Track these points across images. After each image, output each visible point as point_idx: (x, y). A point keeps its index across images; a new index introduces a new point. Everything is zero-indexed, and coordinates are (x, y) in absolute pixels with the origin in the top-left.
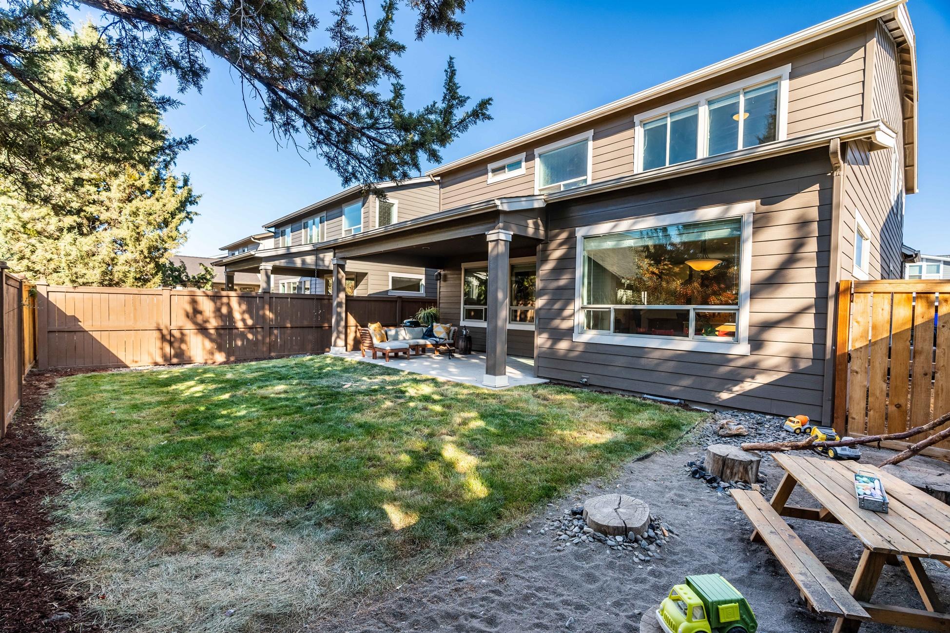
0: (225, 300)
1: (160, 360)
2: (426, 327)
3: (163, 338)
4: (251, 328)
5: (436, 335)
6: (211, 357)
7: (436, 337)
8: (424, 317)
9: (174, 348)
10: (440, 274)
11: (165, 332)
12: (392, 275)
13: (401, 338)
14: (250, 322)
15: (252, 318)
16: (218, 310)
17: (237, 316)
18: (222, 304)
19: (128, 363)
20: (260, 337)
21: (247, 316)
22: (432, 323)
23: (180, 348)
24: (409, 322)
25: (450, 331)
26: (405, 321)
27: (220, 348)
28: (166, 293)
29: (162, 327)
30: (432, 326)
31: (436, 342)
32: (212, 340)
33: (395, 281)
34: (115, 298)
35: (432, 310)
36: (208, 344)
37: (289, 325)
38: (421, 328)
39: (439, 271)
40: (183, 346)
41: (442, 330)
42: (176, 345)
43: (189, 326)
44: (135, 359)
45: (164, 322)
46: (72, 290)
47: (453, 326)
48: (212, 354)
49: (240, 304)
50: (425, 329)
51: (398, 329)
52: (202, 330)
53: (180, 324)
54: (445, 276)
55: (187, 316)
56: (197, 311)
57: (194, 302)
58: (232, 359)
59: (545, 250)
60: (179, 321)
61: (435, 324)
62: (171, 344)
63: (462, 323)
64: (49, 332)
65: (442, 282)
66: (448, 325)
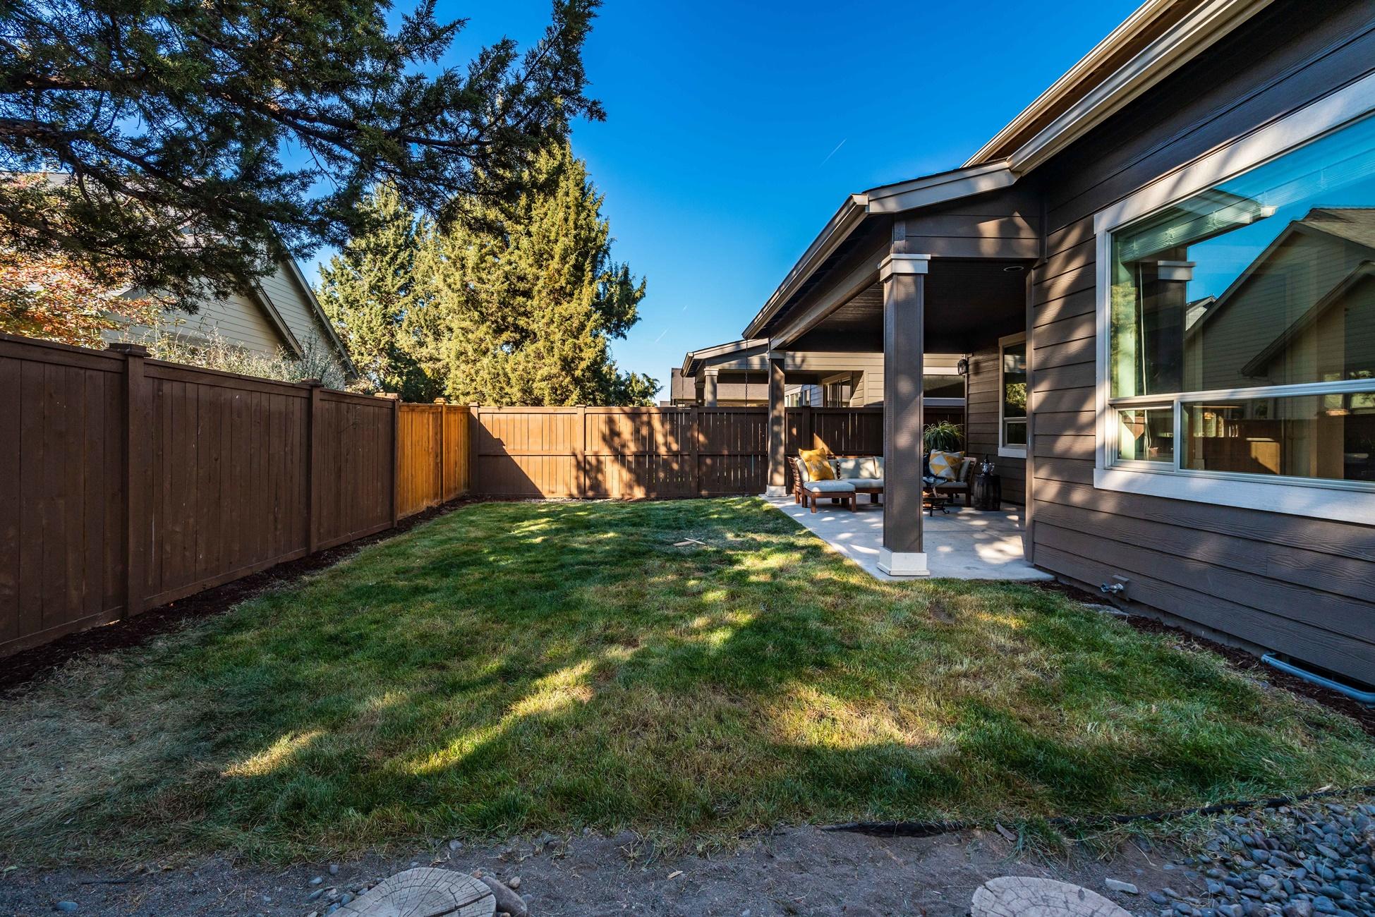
0: (645, 418)
1: (575, 492)
3: (579, 466)
4: (675, 455)
5: (932, 472)
6: (628, 491)
7: (931, 476)
9: (590, 478)
10: (965, 361)
11: (580, 458)
13: (865, 474)
14: (675, 447)
15: (677, 442)
16: (637, 431)
17: (660, 438)
18: (642, 423)
19: (545, 493)
20: (687, 468)
21: (670, 439)
23: (596, 478)
25: (962, 465)
27: (639, 481)
28: (580, 410)
29: (578, 452)
32: (630, 470)
34: (534, 418)
36: (626, 476)
37: (726, 452)
40: (600, 477)
41: (944, 463)
42: (593, 474)
43: (605, 451)
44: (552, 489)
45: (579, 446)
46: (497, 411)
48: (631, 487)
49: (663, 424)
51: (861, 460)
52: (619, 456)
53: (595, 448)
54: (977, 364)
55: (604, 438)
56: (614, 433)
57: (610, 422)
58: (653, 495)
59: (1040, 281)
60: (597, 446)
61: (933, 452)
62: (586, 472)
63: (1003, 452)
64: (480, 456)
65: (971, 377)
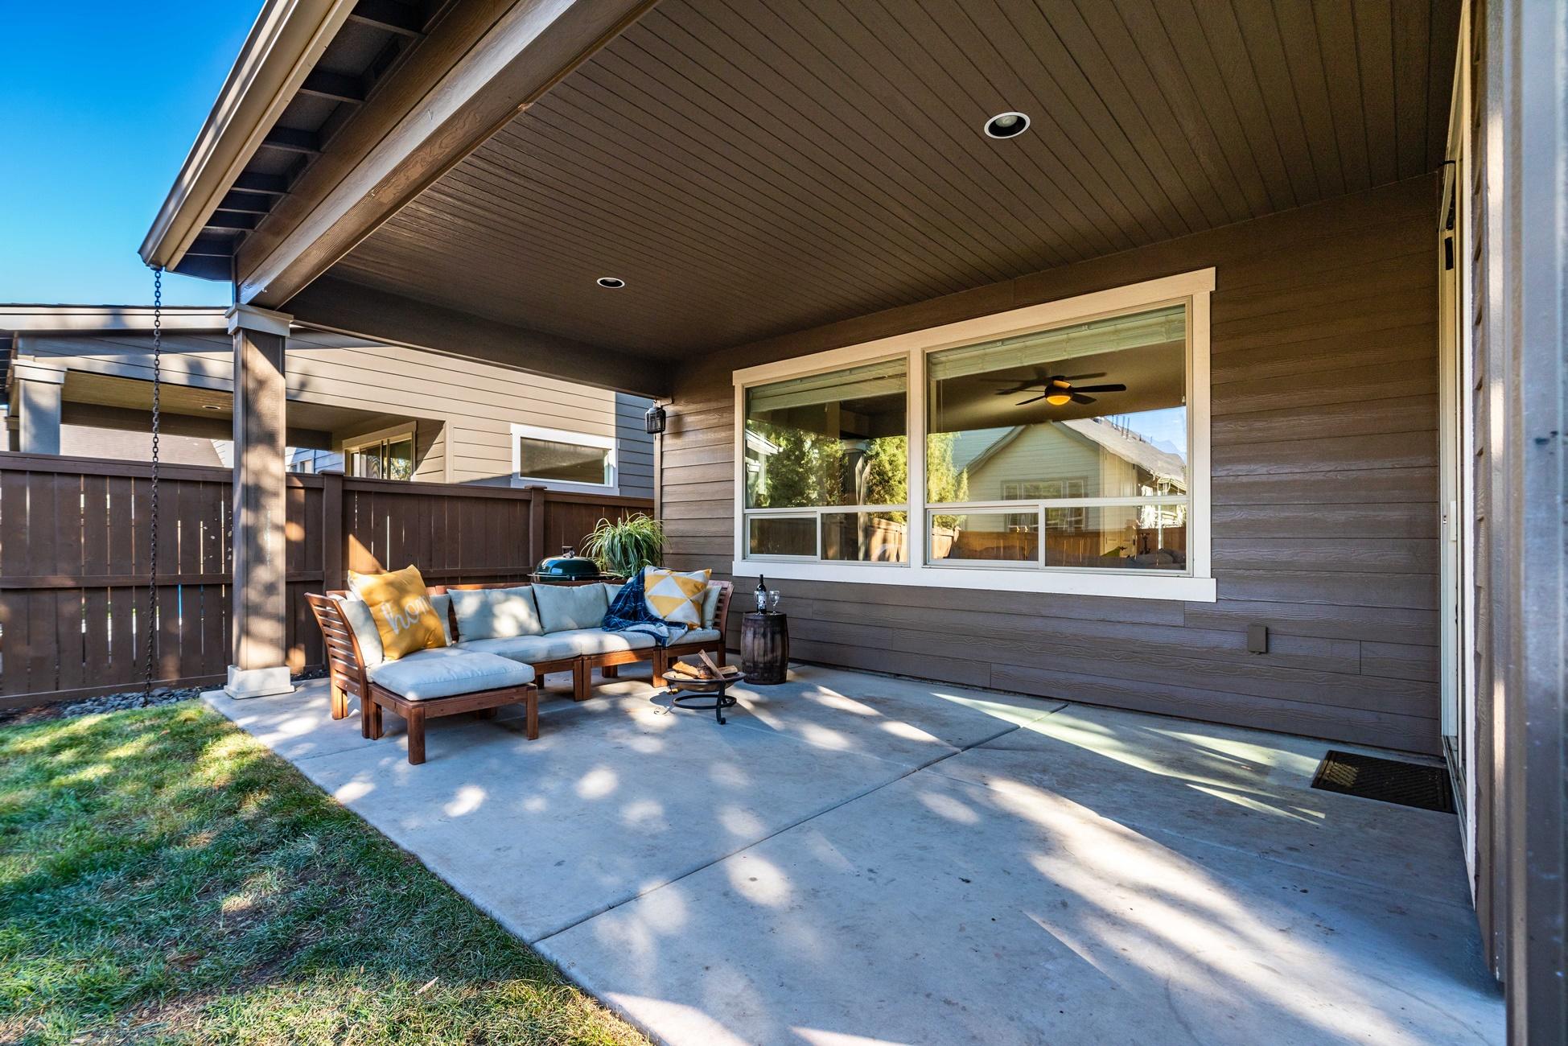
2: (618, 581)
5: (654, 610)
7: (654, 620)
8: (612, 549)
10: (661, 413)
12: (518, 431)
13: (502, 629)
22: (641, 566)
24: (558, 565)
25: (706, 596)
26: (545, 563)
30: (641, 579)
31: (658, 638)
33: (530, 449)
35: (641, 526)
38: (598, 586)
39: (659, 404)
41: (678, 593)
47: (715, 576)
50: (613, 591)
51: (496, 594)
54: (678, 417)
61: (649, 571)
63: (745, 566)
65: (668, 441)
66: (698, 576)
